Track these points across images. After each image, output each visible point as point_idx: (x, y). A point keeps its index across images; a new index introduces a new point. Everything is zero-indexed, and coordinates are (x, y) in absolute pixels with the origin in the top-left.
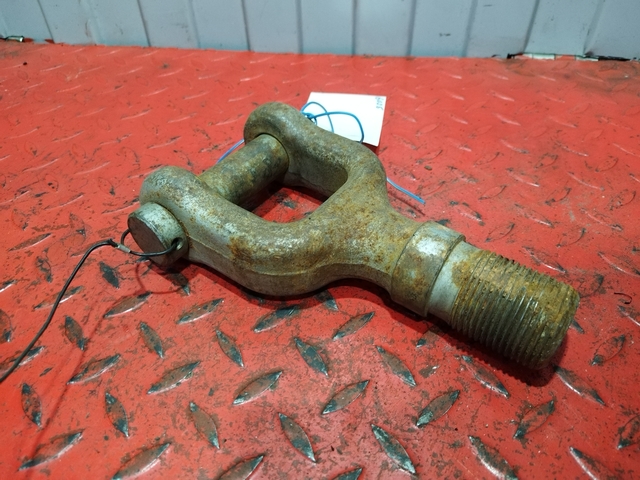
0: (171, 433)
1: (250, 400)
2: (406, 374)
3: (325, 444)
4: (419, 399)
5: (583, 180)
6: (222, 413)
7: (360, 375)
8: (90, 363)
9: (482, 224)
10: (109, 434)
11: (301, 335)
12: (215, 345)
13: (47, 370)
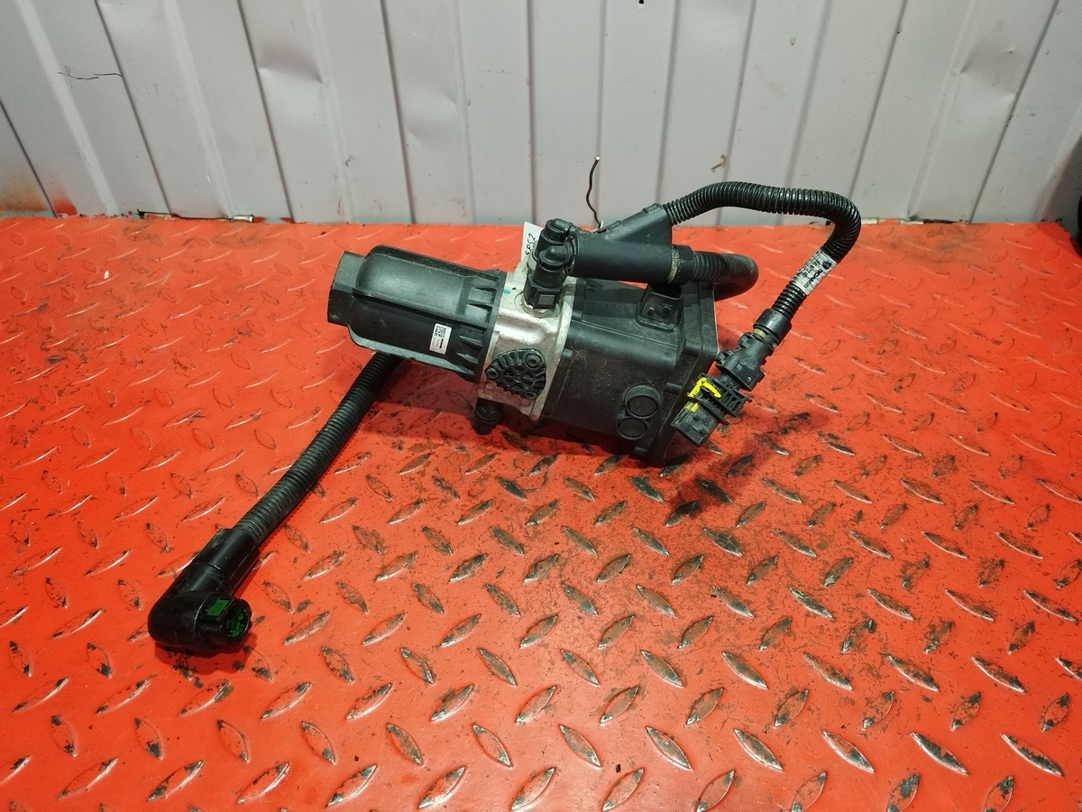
0: (632, 609)
1: (686, 579)
2: (806, 549)
3: (757, 605)
4: (822, 566)
5: (926, 365)
6: (667, 591)
7: (768, 552)
8: (536, 565)
9: (841, 416)
10: (579, 614)
11: (708, 526)
12: (638, 540)
13: (500, 573)
